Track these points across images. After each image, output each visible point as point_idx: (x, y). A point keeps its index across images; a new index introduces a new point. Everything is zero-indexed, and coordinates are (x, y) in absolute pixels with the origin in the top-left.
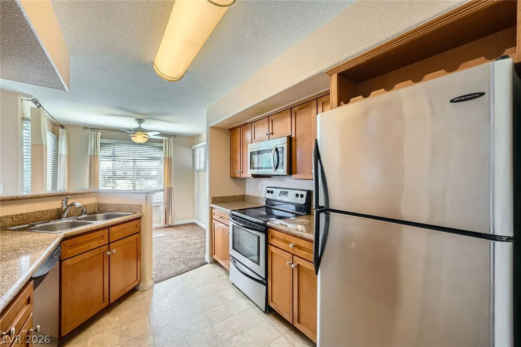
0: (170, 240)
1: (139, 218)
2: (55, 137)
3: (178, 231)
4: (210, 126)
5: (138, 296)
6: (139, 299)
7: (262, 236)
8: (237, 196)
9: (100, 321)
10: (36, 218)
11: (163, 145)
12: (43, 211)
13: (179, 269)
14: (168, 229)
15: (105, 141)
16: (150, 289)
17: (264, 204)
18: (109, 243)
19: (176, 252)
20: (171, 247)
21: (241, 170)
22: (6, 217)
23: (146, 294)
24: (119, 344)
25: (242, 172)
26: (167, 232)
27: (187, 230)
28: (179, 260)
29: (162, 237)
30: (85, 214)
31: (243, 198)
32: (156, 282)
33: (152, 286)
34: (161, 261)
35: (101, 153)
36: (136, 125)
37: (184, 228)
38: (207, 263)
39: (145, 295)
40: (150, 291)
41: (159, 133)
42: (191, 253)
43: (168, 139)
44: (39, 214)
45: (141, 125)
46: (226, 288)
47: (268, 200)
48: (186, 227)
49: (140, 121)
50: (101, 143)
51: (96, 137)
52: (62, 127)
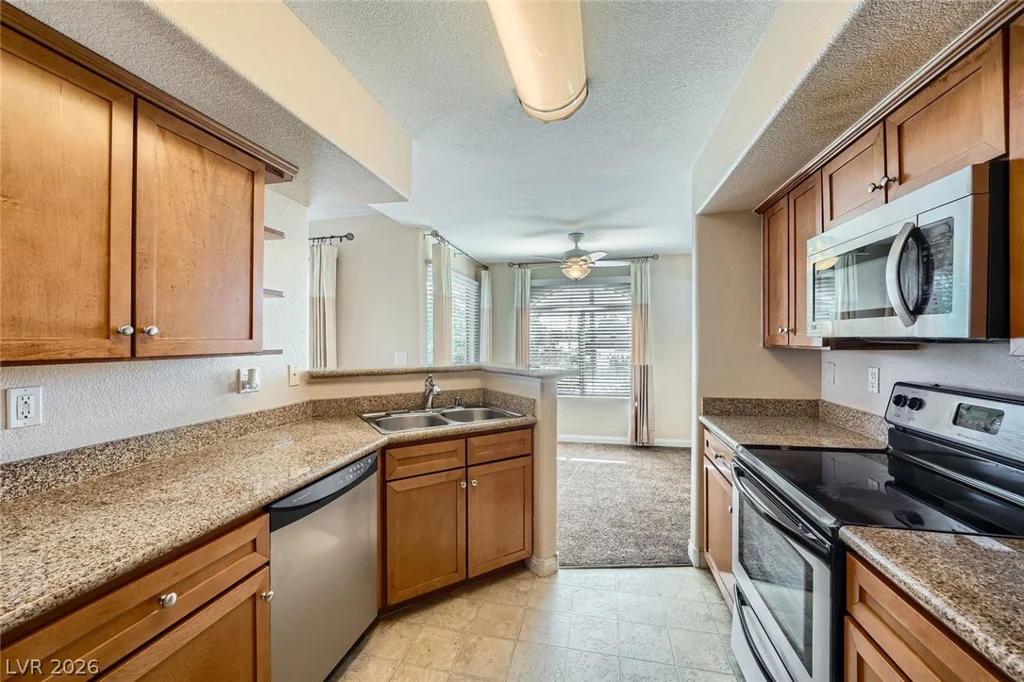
0: (632, 478)
1: (531, 427)
2: (477, 283)
3: (657, 461)
4: (697, 212)
5: (523, 583)
6: (521, 589)
7: (822, 574)
8: (789, 401)
9: (452, 603)
10: (397, 404)
11: (631, 280)
12: (406, 395)
13: (620, 554)
14: (638, 453)
15: (537, 283)
16: (549, 576)
17: (882, 440)
18: (467, 467)
19: (633, 509)
20: (627, 494)
21: (792, 326)
22: (364, 398)
23: (537, 584)
24: (448, 672)
25: (795, 331)
26: (635, 459)
27: (675, 464)
28: (631, 531)
29: (620, 466)
30: (459, 405)
31: (812, 411)
32: (563, 565)
33: (555, 572)
34: (596, 521)
35: (532, 304)
36: (571, 246)
37: (670, 456)
38: (688, 564)
39: (535, 585)
40: (547, 580)
41: (605, 254)
42: (660, 523)
43: (641, 267)
44: (401, 398)
45: (579, 245)
46: (714, 667)
47: (898, 433)
48: (676, 456)
49: (576, 236)
50: (532, 287)
51: (523, 278)
52: (486, 268)
